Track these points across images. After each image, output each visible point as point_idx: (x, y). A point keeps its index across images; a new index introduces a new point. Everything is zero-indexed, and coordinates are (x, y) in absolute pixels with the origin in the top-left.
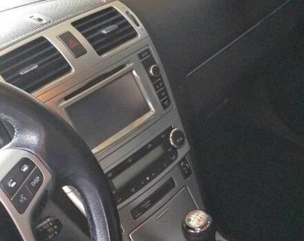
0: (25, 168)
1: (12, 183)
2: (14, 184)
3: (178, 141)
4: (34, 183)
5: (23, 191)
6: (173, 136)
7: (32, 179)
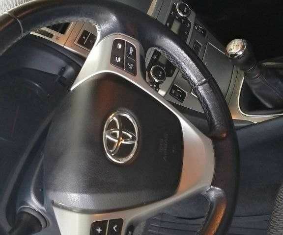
0: (120, 46)
1: (118, 59)
2: (119, 59)
3: (185, 11)
4: (131, 53)
5: (128, 61)
6: (179, 9)
7: (128, 51)
